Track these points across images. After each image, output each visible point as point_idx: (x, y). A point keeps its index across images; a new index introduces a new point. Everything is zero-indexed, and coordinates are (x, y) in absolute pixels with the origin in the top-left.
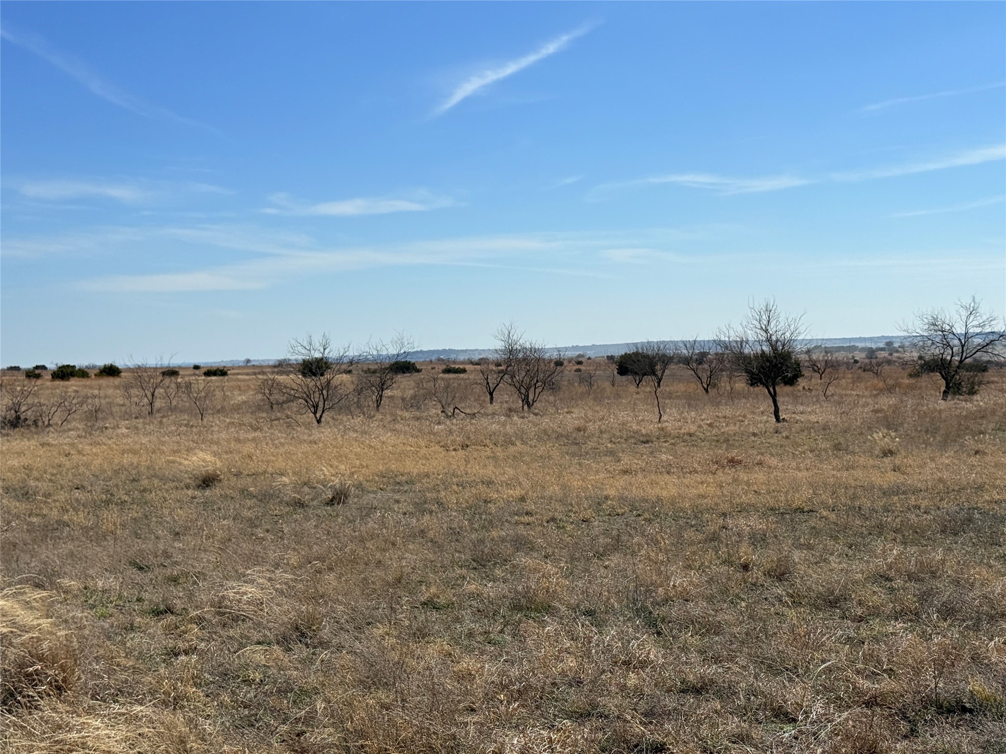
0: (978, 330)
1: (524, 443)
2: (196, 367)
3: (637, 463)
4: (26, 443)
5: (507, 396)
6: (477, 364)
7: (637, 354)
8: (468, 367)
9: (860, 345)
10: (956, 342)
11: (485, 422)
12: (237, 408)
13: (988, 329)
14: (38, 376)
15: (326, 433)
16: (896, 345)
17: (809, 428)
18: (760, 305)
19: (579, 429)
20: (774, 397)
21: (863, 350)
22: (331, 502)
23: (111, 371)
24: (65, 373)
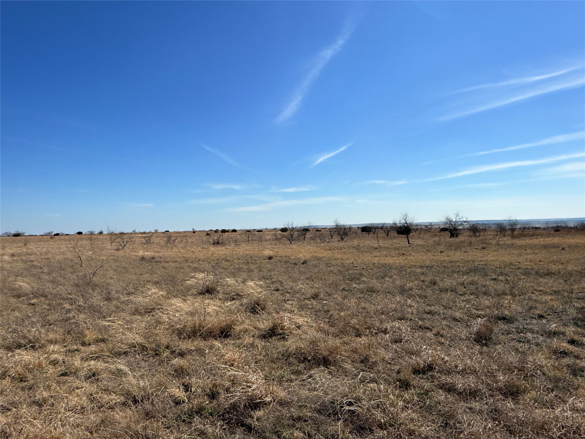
0: (459, 220)
1: (345, 249)
2: (254, 230)
3: (378, 254)
4: (222, 248)
5: (336, 238)
6: (324, 229)
7: (366, 227)
8: (322, 230)
9: (423, 224)
10: (453, 223)
11: (333, 244)
12: (269, 240)
13: (461, 220)
14: (217, 232)
15: (294, 246)
16: (433, 224)
17: (418, 245)
18: (404, 214)
19: (358, 246)
20: (408, 237)
21: (424, 225)
22: (303, 264)
23: (234, 231)
24: (224, 231)
